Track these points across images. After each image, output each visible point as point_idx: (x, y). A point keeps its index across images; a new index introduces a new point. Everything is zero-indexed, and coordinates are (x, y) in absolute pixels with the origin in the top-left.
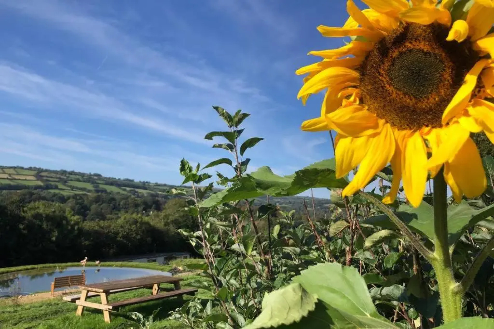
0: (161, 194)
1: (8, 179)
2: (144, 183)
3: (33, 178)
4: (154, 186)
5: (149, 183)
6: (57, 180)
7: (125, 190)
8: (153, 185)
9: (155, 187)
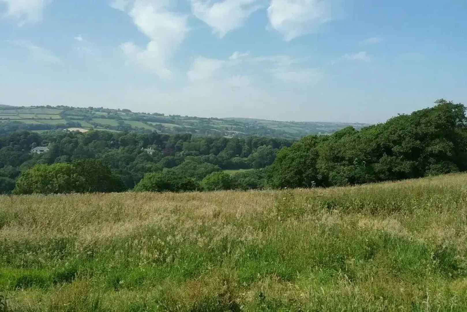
0: (188, 128)
1: (33, 119)
2: (174, 117)
3: (58, 117)
4: (185, 119)
5: (179, 116)
6: (82, 117)
7: (151, 125)
8: (183, 119)
9: (186, 121)
